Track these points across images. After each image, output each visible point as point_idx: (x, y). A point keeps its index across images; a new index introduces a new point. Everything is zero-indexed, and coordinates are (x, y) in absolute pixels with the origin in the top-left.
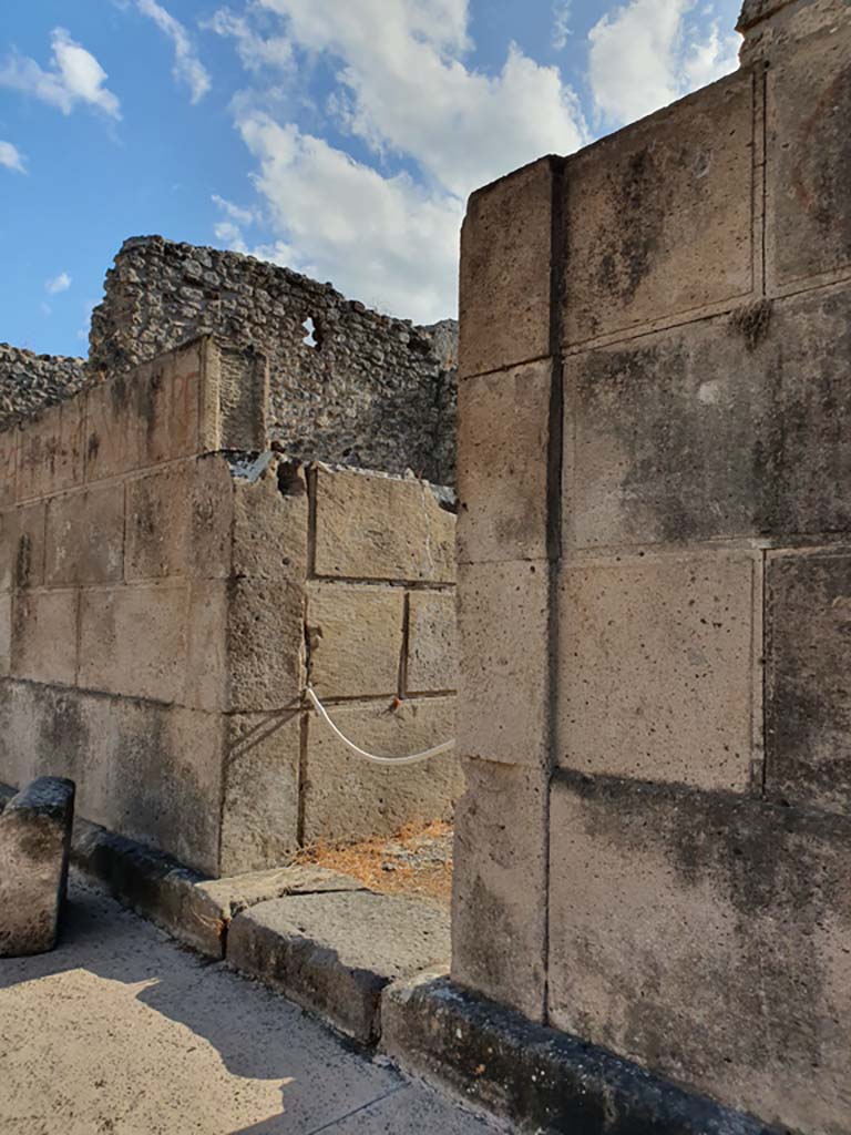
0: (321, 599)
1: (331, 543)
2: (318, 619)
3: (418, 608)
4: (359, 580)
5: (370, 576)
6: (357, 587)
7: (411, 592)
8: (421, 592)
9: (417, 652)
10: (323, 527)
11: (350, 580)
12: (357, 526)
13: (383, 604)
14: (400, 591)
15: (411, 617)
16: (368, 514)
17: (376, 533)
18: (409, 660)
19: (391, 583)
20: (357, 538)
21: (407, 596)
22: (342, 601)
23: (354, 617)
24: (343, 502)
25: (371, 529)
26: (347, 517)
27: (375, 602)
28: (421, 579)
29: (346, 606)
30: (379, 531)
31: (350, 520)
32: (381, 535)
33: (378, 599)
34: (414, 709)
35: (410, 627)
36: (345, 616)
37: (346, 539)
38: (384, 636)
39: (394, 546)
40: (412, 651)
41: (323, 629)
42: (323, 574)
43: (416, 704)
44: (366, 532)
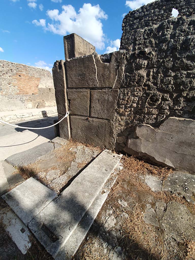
0: (70, 93)
1: (70, 79)
2: (70, 97)
3: (94, 95)
4: (78, 88)
5: (80, 87)
6: (77, 90)
7: (92, 91)
8: (95, 91)
9: (93, 107)
10: (69, 76)
11: (76, 88)
12: (76, 74)
13: (84, 94)
14: (88, 91)
15: (92, 98)
16: (78, 70)
17: (81, 75)
18: (91, 109)
19: (86, 88)
20: (76, 77)
21: (91, 92)
22: (74, 93)
23: (77, 97)
24: (72, 68)
25: (79, 74)
26: (74, 72)
27: (82, 94)
28: (94, 86)
29: (75, 95)
30: (81, 74)
31: (74, 73)
32: (82, 75)
33: (82, 93)
34: (93, 121)
35: (91, 100)
36: (75, 97)
37: (74, 78)
38: (84, 102)
39: (86, 78)
40: (92, 107)
41: (71, 99)
42: (70, 87)
43: (93, 120)
44: (78, 75)
